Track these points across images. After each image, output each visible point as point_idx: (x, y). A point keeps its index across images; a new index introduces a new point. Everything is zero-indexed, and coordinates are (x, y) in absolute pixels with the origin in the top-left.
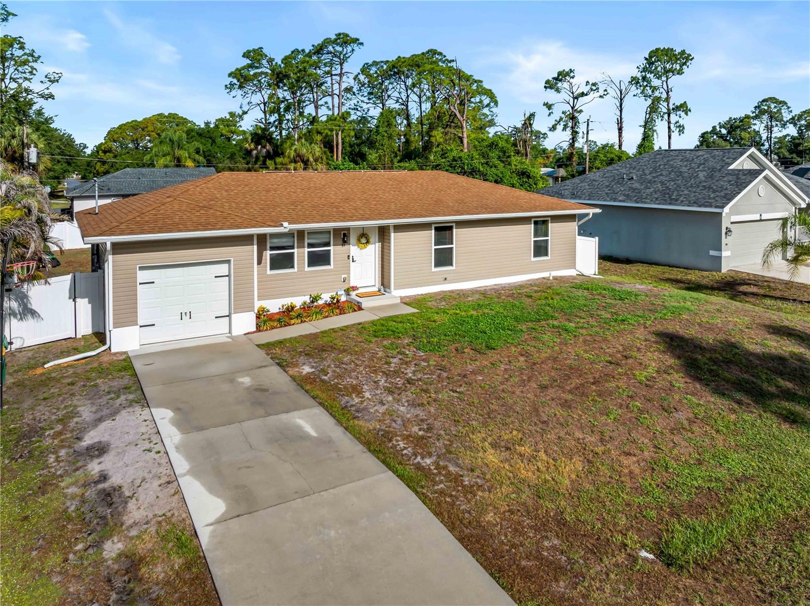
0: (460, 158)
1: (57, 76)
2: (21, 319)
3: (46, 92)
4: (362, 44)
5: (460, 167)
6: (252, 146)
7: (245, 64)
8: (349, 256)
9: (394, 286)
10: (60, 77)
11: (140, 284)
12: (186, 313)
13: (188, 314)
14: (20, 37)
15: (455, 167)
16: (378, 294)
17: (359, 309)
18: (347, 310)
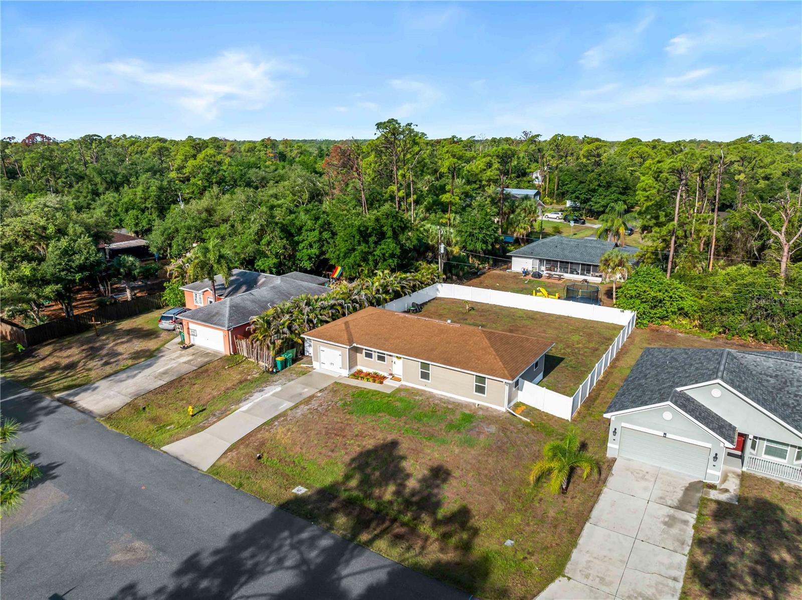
8: (392, 361)
11: (321, 350)
13: (333, 364)
16: (399, 380)
17: (381, 383)
18: (377, 381)
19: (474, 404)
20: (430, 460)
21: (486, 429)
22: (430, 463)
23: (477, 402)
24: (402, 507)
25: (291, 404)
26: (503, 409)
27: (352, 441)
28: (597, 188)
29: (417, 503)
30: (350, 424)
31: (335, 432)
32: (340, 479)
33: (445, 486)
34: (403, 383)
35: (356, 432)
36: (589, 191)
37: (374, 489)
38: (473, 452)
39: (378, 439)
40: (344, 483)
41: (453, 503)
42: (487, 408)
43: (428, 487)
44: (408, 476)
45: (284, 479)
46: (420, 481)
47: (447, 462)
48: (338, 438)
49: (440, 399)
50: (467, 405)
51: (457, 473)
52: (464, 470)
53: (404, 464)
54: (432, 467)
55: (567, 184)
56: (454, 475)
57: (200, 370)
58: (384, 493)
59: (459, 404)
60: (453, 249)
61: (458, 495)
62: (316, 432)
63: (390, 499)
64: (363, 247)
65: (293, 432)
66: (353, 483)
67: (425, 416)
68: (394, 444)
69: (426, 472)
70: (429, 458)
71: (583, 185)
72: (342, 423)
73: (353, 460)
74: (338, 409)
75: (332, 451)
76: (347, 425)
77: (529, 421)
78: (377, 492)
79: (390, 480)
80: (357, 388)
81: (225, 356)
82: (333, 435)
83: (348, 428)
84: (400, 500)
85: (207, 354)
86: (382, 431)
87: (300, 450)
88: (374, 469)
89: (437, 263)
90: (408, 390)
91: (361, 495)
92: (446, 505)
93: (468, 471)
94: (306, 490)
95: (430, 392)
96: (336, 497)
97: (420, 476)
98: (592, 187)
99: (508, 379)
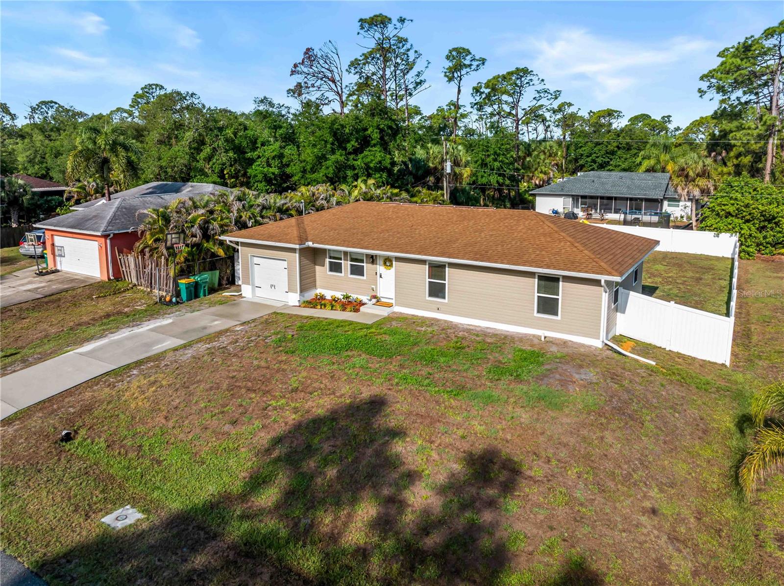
8: (377, 272)
11: (255, 264)
13: (274, 286)
16: (390, 305)
17: (357, 310)
18: (349, 309)
19: (539, 338)
20: (463, 437)
21: (577, 376)
22: (466, 446)
23: (542, 333)
24: (395, 567)
25: (179, 342)
26: (598, 344)
27: (283, 401)
28: (616, 149)
29: (440, 556)
30: (284, 370)
31: (250, 384)
32: (237, 487)
33: (513, 505)
34: (397, 309)
35: (294, 383)
36: (607, 153)
37: (320, 513)
38: (565, 420)
39: (341, 396)
40: (243, 497)
41: (543, 553)
42: (565, 343)
43: (464, 507)
44: (412, 477)
45: (97, 487)
46: (442, 490)
47: (507, 441)
48: (253, 395)
49: (469, 331)
50: (523, 338)
51: (537, 470)
52: (554, 462)
53: (399, 447)
54: (471, 454)
55: (581, 147)
56: (528, 473)
57: (44, 300)
58: (346, 525)
59: (506, 337)
60: (463, 171)
61: (552, 528)
62: (208, 386)
63: (362, 542)
64: (338, 156)
65: (161, 386)
66: (268, 497)
67: (443, 355)
68: (377, 404)
69: (457, 467)
70: (460, 432)
71: (599, 147)
72: (268, 368)
73: (278, 441)
74: (267, 346)
75: (234, 423)
76: (278, 371)
77: (654, 363)
78: (326, 520)
79: (363, 488)
80: (312, 318)
81: (99, 282)
82: (243, 391)
83: (279, 376)
84: (389, 544)
85: (73, 280)
86: (350, 381)
87: (164, 421)
88: (326, 462)
89: (442, 189)
90: (406, 319)
91: (283, 533)
92: (523, 559)
93: (564, 465)
94: (140, 516)
95: (446, 321)
96: (215, 537)
97: (442, 478)
98: (610, 148)
99: (610, 274)
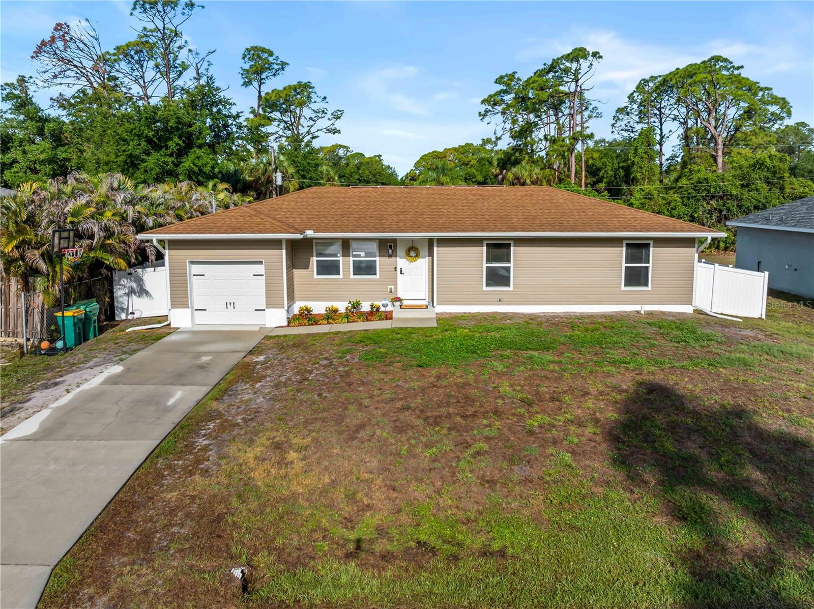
0: (706, 179)
1: (339, 113)
2: (139, 296)
3: (333, 127)
4: (601, 57)
5: (705, 189)
6: (498, 171)
7: (499, 90)
8: (396, 268)
9: (437, 301)
10: (342, 114)
11: (194, 275)
12: (230, 303)
13: (232, 304)
14: (309, 82)
15: (699, 190)
16: (424, 307)
17: (389, 318)
26: (689, 310)
34: (440, 309)
50: (621, 315)
60: (289, 185)
